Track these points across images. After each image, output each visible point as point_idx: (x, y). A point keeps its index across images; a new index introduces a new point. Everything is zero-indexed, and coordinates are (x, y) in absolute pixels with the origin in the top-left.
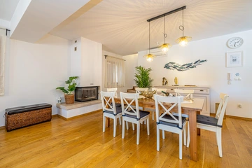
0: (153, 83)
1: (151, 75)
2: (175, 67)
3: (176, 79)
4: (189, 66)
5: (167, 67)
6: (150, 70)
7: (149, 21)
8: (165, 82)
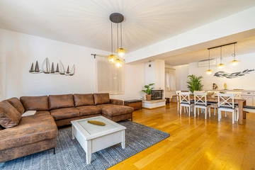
0: (203, 88)
1: (202, 82)
2: (224, 75)
3: (225, 85)
4: (238, 74)
5: (217, 75)
6: (201, 77)
7: (209, 49)
8: (215, 87)
